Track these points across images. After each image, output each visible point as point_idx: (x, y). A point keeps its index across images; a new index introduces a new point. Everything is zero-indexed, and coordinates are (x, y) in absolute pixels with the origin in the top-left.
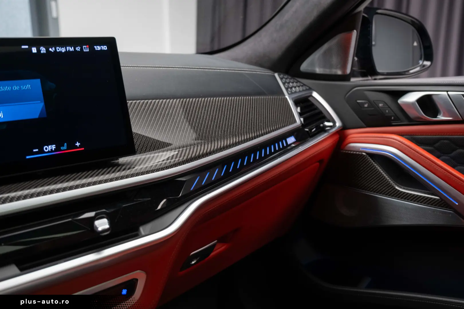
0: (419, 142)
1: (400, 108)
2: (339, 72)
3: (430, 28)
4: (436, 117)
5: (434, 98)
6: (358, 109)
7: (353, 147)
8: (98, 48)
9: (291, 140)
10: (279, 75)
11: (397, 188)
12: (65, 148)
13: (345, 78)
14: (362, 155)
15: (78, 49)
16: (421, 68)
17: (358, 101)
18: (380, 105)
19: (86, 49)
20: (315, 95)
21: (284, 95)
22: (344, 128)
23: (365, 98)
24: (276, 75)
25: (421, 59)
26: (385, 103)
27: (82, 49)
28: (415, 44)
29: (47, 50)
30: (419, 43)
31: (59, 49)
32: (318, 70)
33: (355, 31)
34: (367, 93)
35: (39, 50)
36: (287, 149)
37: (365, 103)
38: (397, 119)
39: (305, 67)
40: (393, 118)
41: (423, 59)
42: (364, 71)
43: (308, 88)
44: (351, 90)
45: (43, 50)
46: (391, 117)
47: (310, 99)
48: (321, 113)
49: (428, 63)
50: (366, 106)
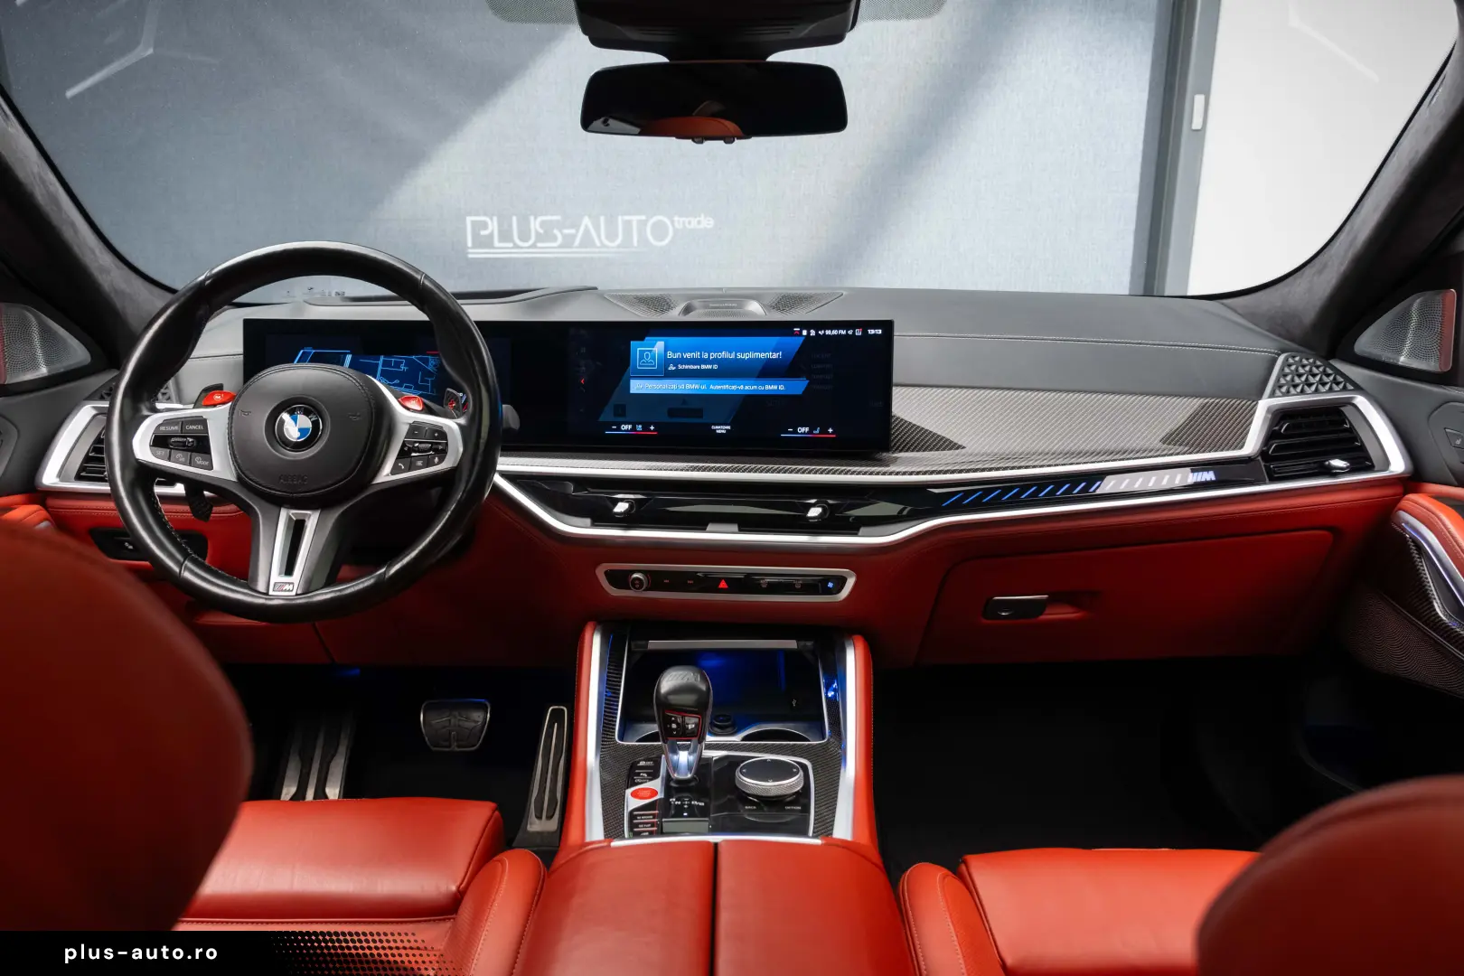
7: (1400, 518)
8: (871, 332)
12: (818, 432)
14: (1405, 536)
15: (850, 332)
17: (1448, 430)
19: (858, 333)
20: (1363, 403)
22: (1415, 478)
27: (854, 333)
29: (817, 333)
31: (828, 332)
35: (809, 333)
37: (1457, 437)
39: (1366, 343)
44: (1441, 405)
45: (813, 333)
47: (1347, 410)
50: (1458, 442)
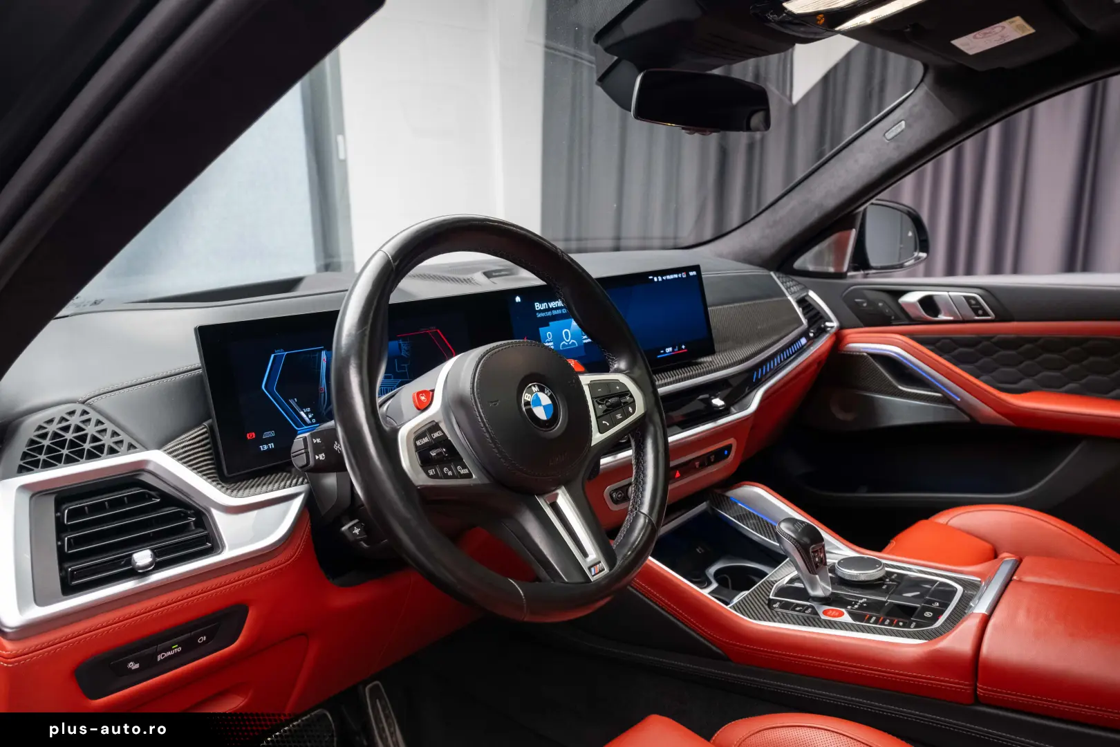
0: (922, 342)
1: (901, 308)
2: (832, 270)
3: (925, 218)
4: (936, 316)
5: (936, 298)
6: (856, 308)
7: (852, 348)
8: (691, 274)
9: (803, 341)
10: (775, 273)
11: (900, 387)
12: (677, 349)
13: (840, 275)
14: (863, 355)
16: (915, 260)
17: (857, 300)
18: (880, 304)
19: (684, 276)
20: (812, 294)
21: (785, 295)
22: (841, 328)
23: (863, 297)
24: (772, 273)
25: (915, 251)
26: (884, 302)
27: (682, 276)
28: (910, 234)
29: (662, 279)
30: (913, 232)
31: (668, 277)
32: (811, 268)
33: (854, 230)
34: (865, 292)
35: (658, 279)
36: (802, 350)
37: (863, 303)
38: (897, 318)
39: (798, 264)
40: (893, 318)
41: (918, 250)
42: (856, 265)
43: (803, 286)
44: (847, 289)
45: (660, 279)
46: (891, 317)
47: (807, 298)
48: (818, 313)
49: (923, 255)
50: (865, 305)
